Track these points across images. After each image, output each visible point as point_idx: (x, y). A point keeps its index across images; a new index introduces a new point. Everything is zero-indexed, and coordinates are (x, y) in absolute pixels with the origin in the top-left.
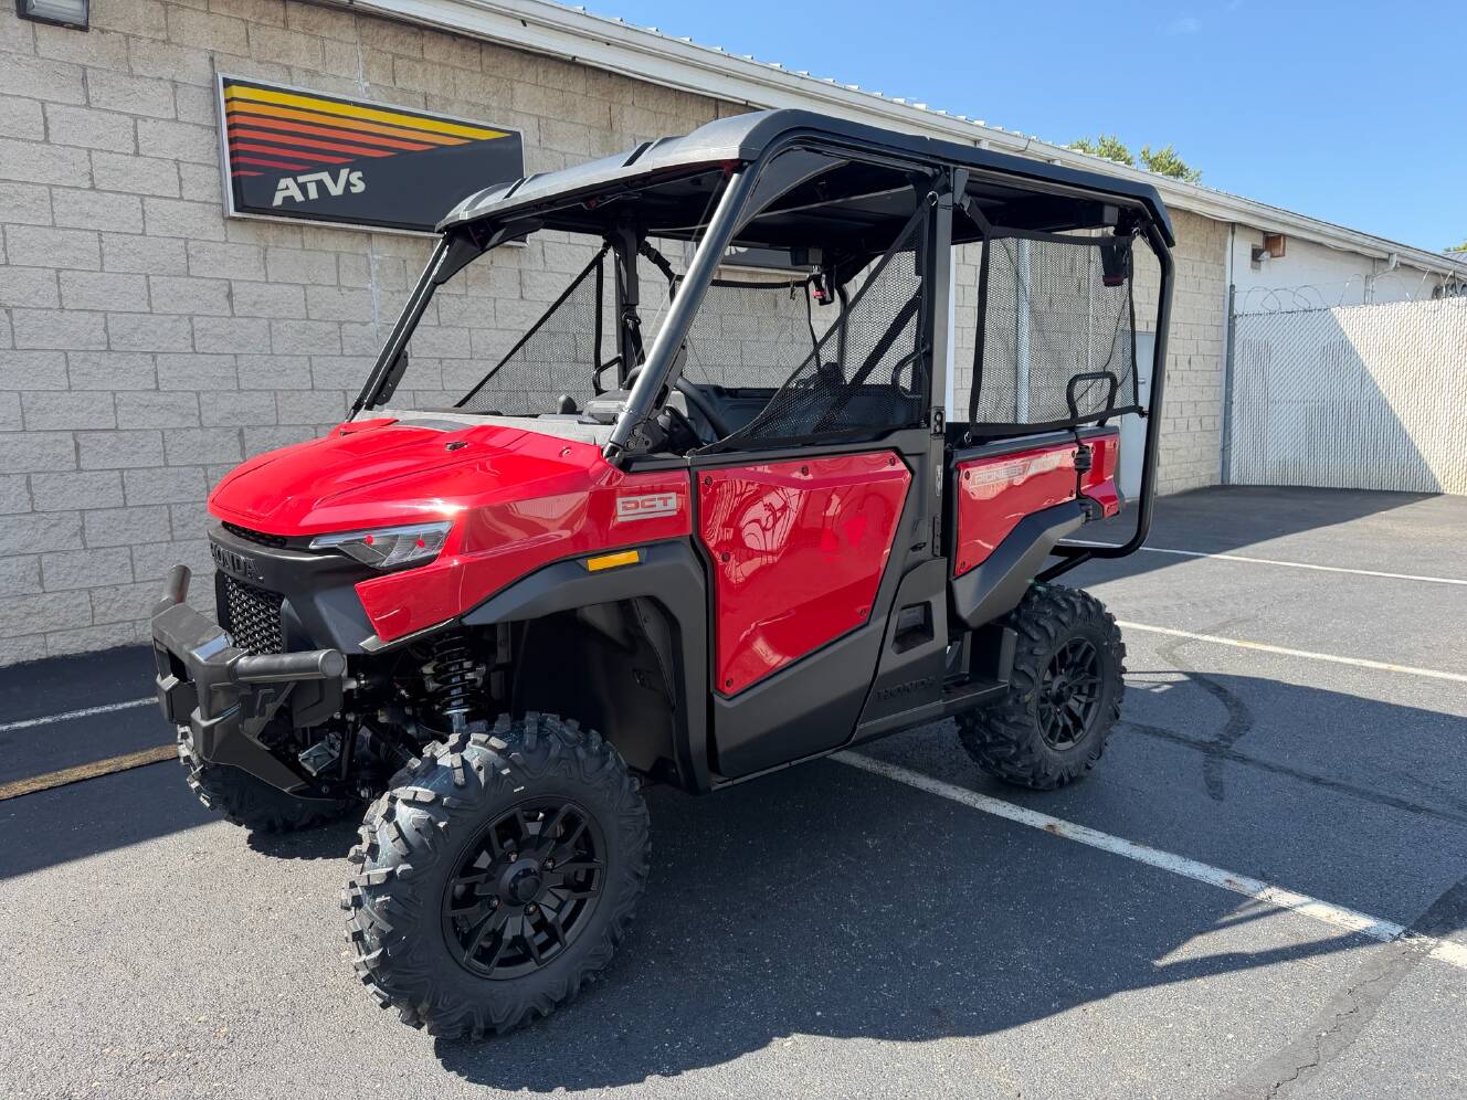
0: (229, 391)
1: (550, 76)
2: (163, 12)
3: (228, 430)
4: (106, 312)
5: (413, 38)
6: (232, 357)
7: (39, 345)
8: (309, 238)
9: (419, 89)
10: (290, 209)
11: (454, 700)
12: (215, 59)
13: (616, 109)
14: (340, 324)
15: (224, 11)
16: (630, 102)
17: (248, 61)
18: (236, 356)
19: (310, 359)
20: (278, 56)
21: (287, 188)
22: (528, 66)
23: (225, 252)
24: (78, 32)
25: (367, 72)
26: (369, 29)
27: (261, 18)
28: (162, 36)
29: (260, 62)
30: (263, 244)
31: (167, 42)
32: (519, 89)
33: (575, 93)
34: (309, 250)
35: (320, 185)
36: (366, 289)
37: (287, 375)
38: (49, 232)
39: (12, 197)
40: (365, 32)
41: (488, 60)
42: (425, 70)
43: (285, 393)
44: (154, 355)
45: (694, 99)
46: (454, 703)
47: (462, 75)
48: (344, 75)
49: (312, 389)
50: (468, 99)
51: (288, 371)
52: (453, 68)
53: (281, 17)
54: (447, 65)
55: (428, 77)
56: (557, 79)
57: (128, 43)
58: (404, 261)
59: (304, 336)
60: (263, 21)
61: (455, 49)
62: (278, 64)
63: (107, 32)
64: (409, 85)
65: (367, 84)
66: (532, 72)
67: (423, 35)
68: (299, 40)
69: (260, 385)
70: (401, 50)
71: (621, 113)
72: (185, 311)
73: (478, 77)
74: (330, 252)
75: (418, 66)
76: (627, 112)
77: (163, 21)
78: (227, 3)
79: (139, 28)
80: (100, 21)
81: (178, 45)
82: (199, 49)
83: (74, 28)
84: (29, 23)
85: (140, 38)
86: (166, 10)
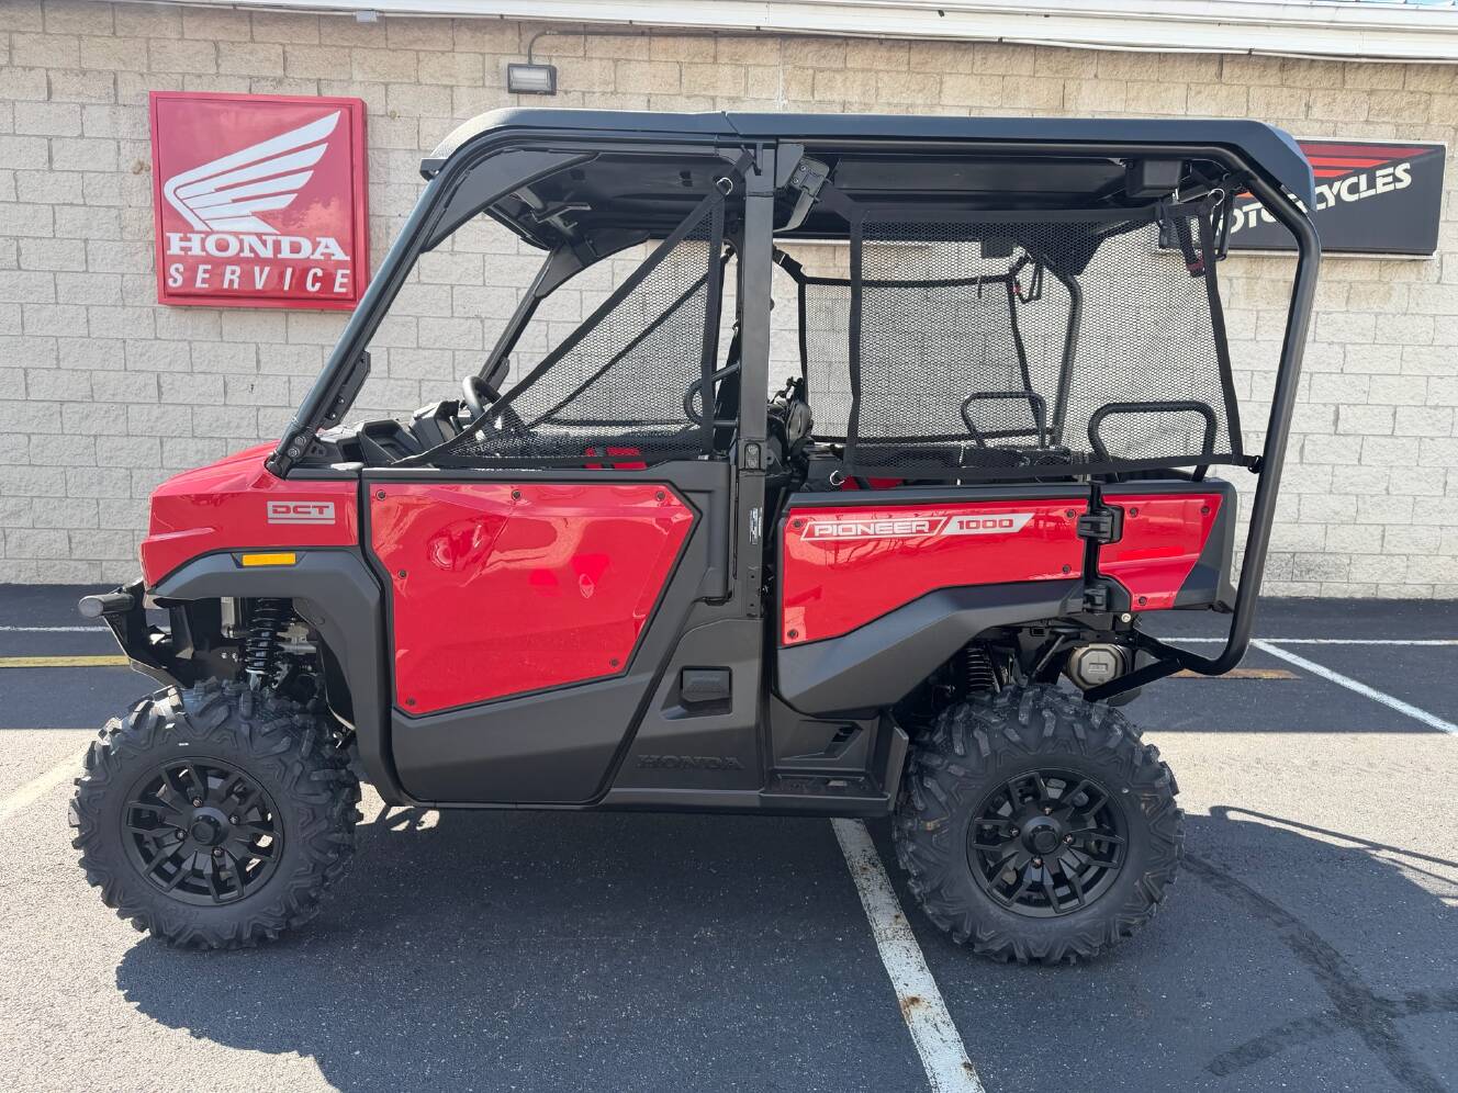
1: (989, 63)
2: (613, 68)
4: (548, 322)
5: (836, 49)
9: (836, 97)
11: (256, 661)
12: (652, 100)
13: (1071, 86)
15: (662, 57)
16: (1092, 76)
17: (679, 98)
20: (705, 89)
22: (963, 56)
24: (549, 97)
25: (786, 90)
26: (794, 48)
27: (693, 58)
28: (611, 88)
29: (688, 97)
31: (615, 93)
32: (949, 82)
33: (1020, 76)
38: (514, 259)
39: (492, 234)
40: (789, 52)
41: (916, 57)
42: (845, 80)
45: (1185, 59)
46: (256, 664)
47: (886, 78)
48: (764, 96)
50: (891, 100)
52: (877, 72)
53: (712, 52)
54: (870, 70)
55: (848, 84)
56: (997, 63)
57: (584, 100)
60: (696, 60)
61: (882, 53)
62: (704, 96)
63: (570, 92)
64: (828, 97)
65: (786, 102)
66: (964, 62)
67: (847, 44)
68: (726, 71)
70: (824, 64)
71: (1079, 89)
73: (903, 78)
75: (837, 76)
76: (1086, 86)
77: (613, 75)
78: (665, 51)
79: (594, 84)
80: (565, 85)
81: (624, 94)
82: (639, 94)
83: (546, 93)
84: (516, 95)
85: (594, 93)
86: (616, 66)
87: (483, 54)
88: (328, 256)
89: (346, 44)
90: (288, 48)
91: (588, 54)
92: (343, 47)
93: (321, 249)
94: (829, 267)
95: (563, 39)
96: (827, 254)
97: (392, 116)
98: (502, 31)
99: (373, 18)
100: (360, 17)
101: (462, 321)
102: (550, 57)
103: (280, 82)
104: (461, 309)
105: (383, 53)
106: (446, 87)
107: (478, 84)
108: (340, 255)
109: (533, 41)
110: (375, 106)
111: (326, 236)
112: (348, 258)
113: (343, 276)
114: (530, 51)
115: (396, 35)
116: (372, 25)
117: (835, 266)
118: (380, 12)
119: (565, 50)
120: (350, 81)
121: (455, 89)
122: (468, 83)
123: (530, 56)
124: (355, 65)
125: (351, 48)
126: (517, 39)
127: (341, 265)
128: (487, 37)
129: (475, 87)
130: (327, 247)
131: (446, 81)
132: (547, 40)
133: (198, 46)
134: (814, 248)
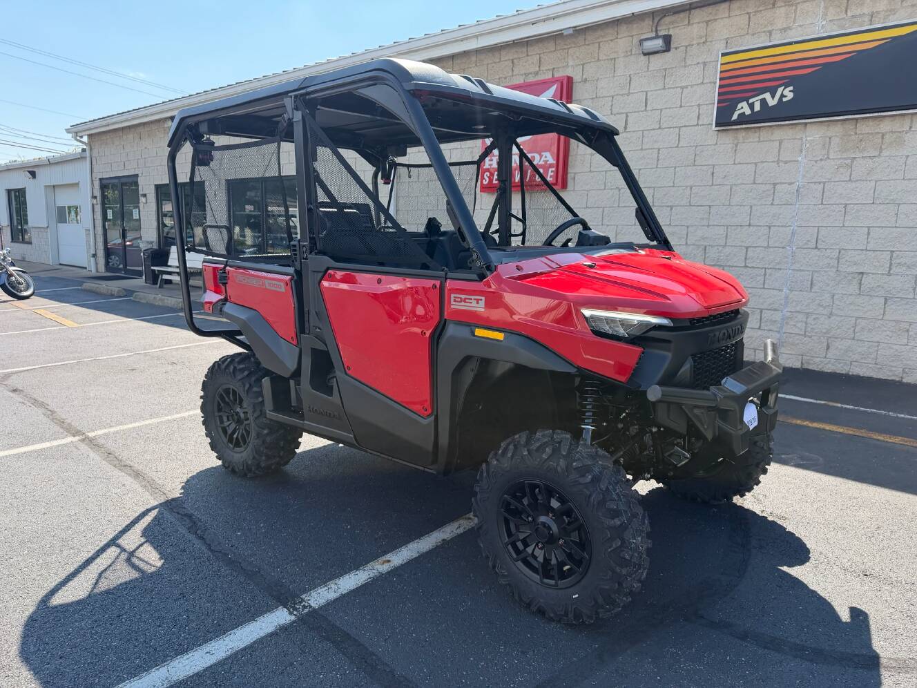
0: (703, 226)
2: (705, 27)
3: (699, 246)
6: (708, 207)
7: (627, 205)
8: (764, 134)
9: (866, 12)
10: (743, 120)
12: (729, 41)
14: (775, 184)
15: (737, 13)
17: (747, 36)
18: (710, 206)
19: (751, 207)
21: (742, 108)
23: (715, 149)
24: (666, 53)
25: (826, 15)
27: (758, 8)
28: (703, 40)
29: (755, 34)
30: (736, 142)
31: (705, 42)
34: (764, 141)
35: (763, 102)
36: (797, 161)
37: (737, 217)
43: (733, 228)
44: (671, 207)
48: (808, 22)
49: (750, 225)
51: (737, 215)
57: (686, 51)
58: (830, 138)
59: (751, 194)
60: (761, 9)
62: (764, 32)
63: (679, 48)
64: (859, 12)
65: (825, 23)
68: (781, 11)
69: (720, 223)
72: (688, 184)
74: (776, 140)
77: (705, 31)
78: (740, 8)
79: (693, 39)
80: (676, 43)
81: (711, 42)
82: (721, 40)
83: (664, 51)
84: (647, 56)
85: (692, 45)
86: (707, 25)
87: (632, 36)
88: (546, 162)
89: (566, 47)
90: (542, 55)
91: (691, 22)
92: (565, 49)
93: (543, 159)
94: (850, 135)
95: (677, 16)
96: (850, 126)
97: (585, 81)
98: (643, 20)
99: (571, 31)
100: (565, 33)
101: (610, 191)
102: (669, 29)
103: (537, 73)
104: (609, 184)
105: (583, 48)
106: (611, 59)
107: (628, 54)
108: (552, 161)
109: (659, 20)
110: (577, 78)
111: (545, 151)
112: (555, 162)
113: (552, 172)
114: (656, 28)
115: (590, 37)
116: (570, 36)
117: (856, 134)
118: (575, 27)
119: (678, 23)
120: (567, 66)
121: (616, 60)
122: (623, 55)
123: (657, 31)
124: (570, 57)
125: (569, 48)
126: (651, 23)
127: (551, 166)
128: (635, 26)
129: (627, 56)
130: (546, 157)
131: (612, 56)
132: (667, 19)
133: (506, 63)
134: (840, 123)
